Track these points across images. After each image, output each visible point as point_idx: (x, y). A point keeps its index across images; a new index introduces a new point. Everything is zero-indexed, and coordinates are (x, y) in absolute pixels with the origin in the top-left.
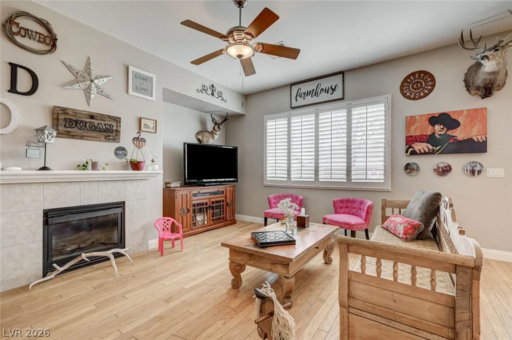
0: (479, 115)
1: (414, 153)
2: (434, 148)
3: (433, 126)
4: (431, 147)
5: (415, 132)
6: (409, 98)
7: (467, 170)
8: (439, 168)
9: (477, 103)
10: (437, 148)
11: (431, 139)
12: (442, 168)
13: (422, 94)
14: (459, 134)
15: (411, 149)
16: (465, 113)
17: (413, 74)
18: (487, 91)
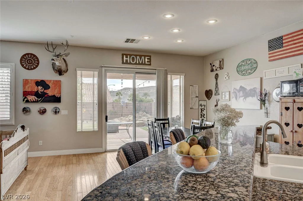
0: (58, 83)
1: (27, 101)
2: (38, 99)
3: (38, 86)
4: (36, 99)
5: (28, 89)
6: (25, 68)
7: (53, 111)
8: (41, 110)
9: (57, 77)
10: (40, 99)
11: (37, 94)
12: (42, 110)
13: (32, 67)
14: (50, 92)
15: (26, 99)
16: (52, 82)
17: (28, 54)
18: (60, 72)
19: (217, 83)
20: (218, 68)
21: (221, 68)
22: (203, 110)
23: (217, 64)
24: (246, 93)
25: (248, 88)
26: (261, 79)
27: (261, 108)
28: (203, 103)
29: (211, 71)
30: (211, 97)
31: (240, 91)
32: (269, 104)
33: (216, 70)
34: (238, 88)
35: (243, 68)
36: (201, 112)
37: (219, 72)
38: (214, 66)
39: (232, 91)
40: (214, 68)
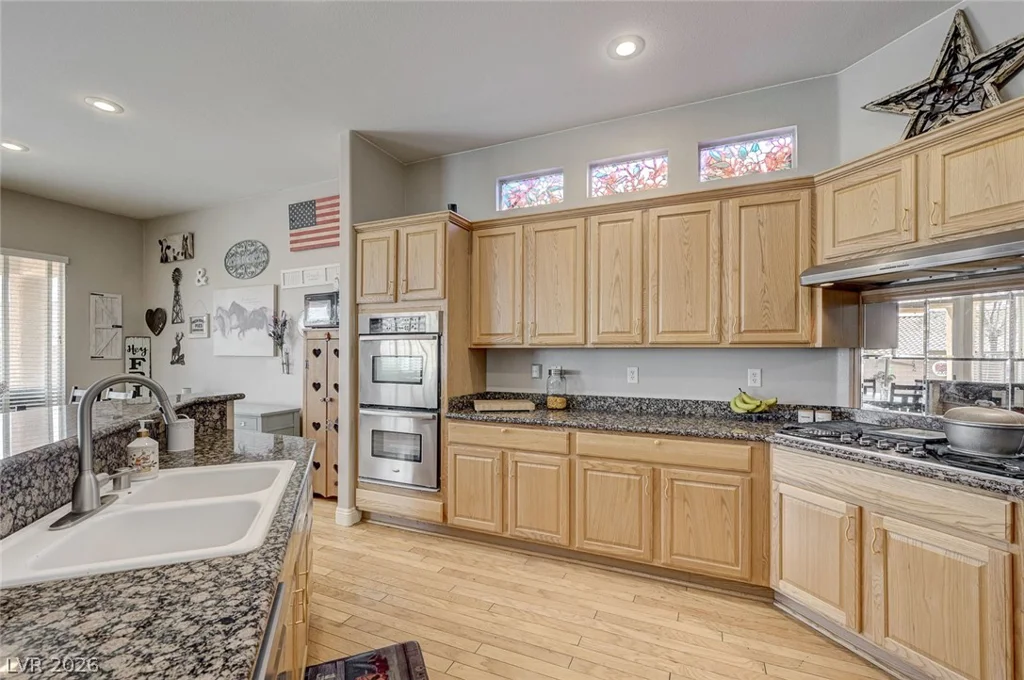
19: (177, 293)
20: (180, 254)
21: (187, 254)
22: (137, 361)
23: (176, 244)
24: (247, 321)
25: (249, 308)
26: (277, 289)
27: (276, 354)
28: (138, 343)
29: (162, 261)
30: (162, 329)
31: (231, 315)
32: (293, 343)
33: (175, 259)
34: (227, 306)
35: (238, 261)
36: (133, 368)
37: (183, 265)
38: (168, 247)
39: (214, 314)
40: (170, 253)
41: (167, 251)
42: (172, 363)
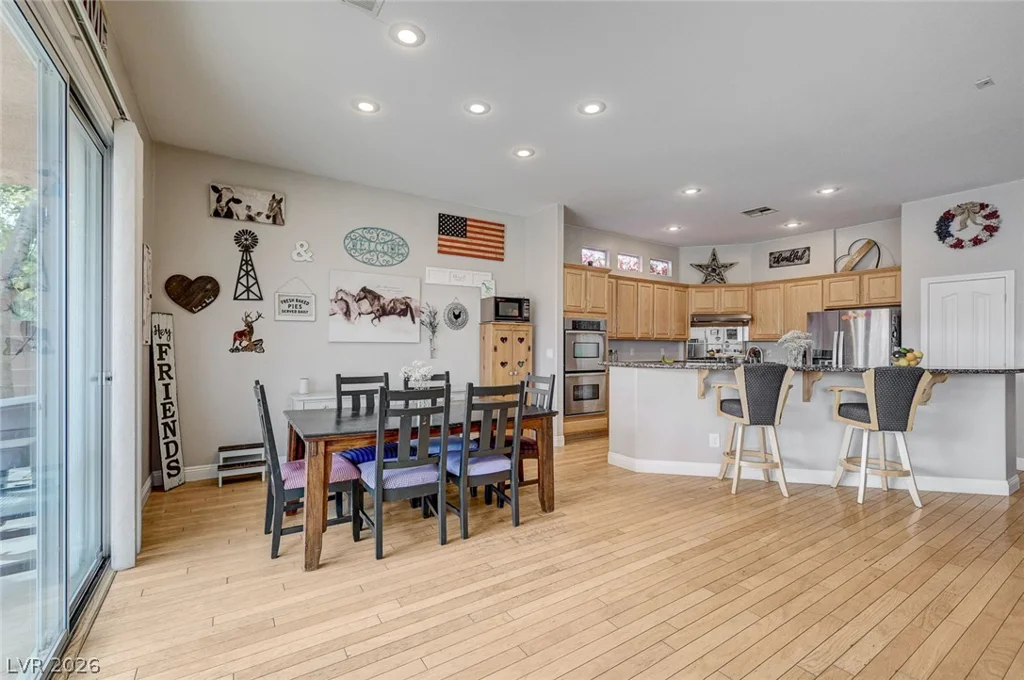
19: (247, 262)
20: (263, 216)
22: (164, 348)
25: (389, 295)
27: (421, 340)
28: (164, 322)
30: (208, 305)
31: (360, 300)
33: (250, 218)
34: (355, 290)
35: (365, 246)
36: (161, 358)
37: (262, 230)
38: (238, 201)
41: (232, 204)
42: (232, 351)
